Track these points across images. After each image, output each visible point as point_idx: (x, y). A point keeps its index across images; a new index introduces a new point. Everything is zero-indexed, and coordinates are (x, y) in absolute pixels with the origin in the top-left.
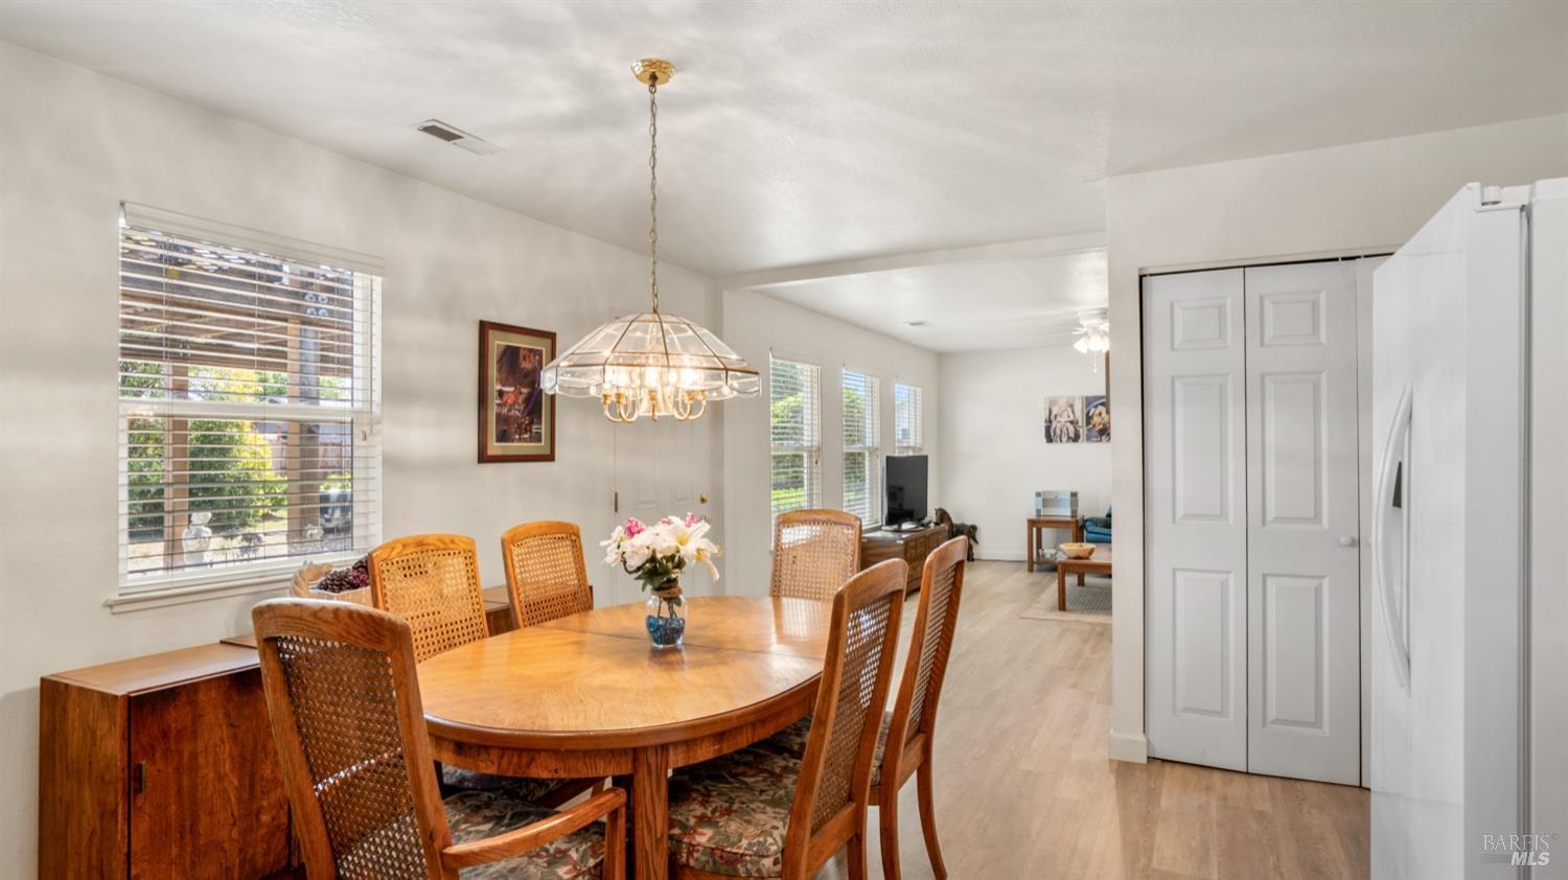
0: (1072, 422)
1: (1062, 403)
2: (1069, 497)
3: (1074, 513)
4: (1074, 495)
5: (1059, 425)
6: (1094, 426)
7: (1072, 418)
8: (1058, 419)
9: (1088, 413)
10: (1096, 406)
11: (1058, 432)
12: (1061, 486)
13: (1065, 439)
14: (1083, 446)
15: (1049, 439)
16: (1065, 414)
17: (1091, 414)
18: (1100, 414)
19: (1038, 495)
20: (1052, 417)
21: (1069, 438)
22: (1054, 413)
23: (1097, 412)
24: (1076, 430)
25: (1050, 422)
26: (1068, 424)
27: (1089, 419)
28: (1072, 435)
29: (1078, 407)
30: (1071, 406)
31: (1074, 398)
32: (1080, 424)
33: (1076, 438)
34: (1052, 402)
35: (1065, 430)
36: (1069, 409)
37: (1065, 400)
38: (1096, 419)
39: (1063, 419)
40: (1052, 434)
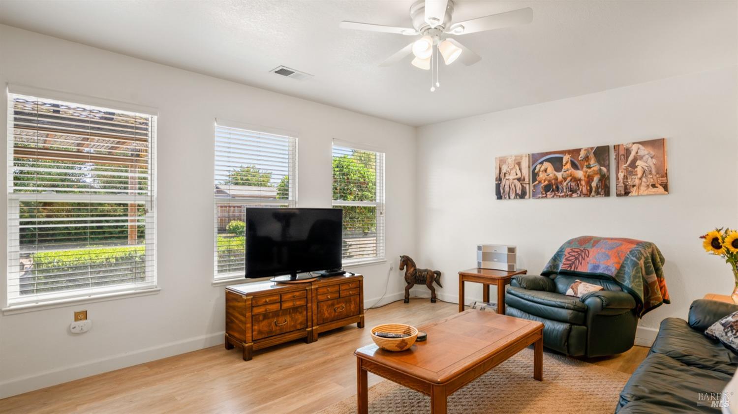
0: (519, 180)
1: (510, 161)
2: (506, 252)
3: (511, 267)
4: (511, 250)
5: (507, 183)
6: (540, 182)
7: (519, 175)
8: (507, 177)
9: (535, 168)
10: (542, 163)
11: (507, 189)
12: (500, 241)
13: (512, 196)
14: (529, 203)
15: (499, 196)
16: (513, 172)
17: (536, 171)
18: (546, 171)
19: (479, 248)
20: (502, 176)
21: (517, 194)
22: (503, 171)
23: (543, 168)
24: (522, 186)
25: (500, 180)
26: (516, 182)
27: (535, 175)
28: (519, 191)
29: (525, 164)
30: (519, 164)
31: (521, 157)
32: (527, 180)
33: (522, 195)
34: (502, 161)
35: (513, 187)
36: (517, 168)
37: (513, 158)
38: (542, 176)
39: (512, 176)
40: (502, 191)
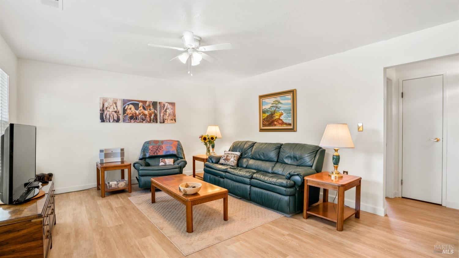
0: (116, 112)
1: (110, 101)
2: (119, 151)
3: (122, 159)
4: (122, 150)
5: (108, 113)
6: (127, 114)
7: (116, 109)
8: (108, 109)
9: (125, 107)
10: (128, 105)
11: (108, 117)
13: (111, 121)
14: (121, 125)
15: (103, 120)
16: (112, 107)
17: (125, 108)
18: (131, 109)
19: (101, 151)
20: (105, 108)
21: (114, 120)
22: (106, 106)
23: (129, 108)
24: (118, 116)
25: (103, 111)
26: (114, 113)
27: (125, 111)
28: (116, 118)
29: (119, 104)
30: (116, 103)
31: (117, 100)
32: (120, 113)
33: (118, 120)
34: (104, 100)
35: (112, 115)
36: (115, 106)
37: (112, 100)
38: (128, 111)
39: (111, 110)
40: (104, 117)
